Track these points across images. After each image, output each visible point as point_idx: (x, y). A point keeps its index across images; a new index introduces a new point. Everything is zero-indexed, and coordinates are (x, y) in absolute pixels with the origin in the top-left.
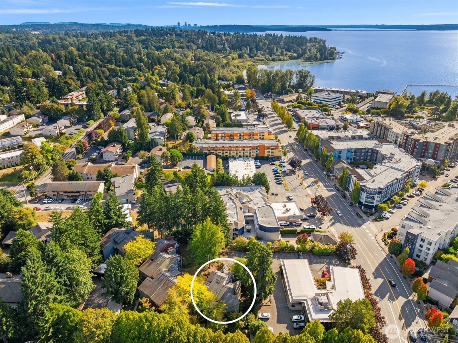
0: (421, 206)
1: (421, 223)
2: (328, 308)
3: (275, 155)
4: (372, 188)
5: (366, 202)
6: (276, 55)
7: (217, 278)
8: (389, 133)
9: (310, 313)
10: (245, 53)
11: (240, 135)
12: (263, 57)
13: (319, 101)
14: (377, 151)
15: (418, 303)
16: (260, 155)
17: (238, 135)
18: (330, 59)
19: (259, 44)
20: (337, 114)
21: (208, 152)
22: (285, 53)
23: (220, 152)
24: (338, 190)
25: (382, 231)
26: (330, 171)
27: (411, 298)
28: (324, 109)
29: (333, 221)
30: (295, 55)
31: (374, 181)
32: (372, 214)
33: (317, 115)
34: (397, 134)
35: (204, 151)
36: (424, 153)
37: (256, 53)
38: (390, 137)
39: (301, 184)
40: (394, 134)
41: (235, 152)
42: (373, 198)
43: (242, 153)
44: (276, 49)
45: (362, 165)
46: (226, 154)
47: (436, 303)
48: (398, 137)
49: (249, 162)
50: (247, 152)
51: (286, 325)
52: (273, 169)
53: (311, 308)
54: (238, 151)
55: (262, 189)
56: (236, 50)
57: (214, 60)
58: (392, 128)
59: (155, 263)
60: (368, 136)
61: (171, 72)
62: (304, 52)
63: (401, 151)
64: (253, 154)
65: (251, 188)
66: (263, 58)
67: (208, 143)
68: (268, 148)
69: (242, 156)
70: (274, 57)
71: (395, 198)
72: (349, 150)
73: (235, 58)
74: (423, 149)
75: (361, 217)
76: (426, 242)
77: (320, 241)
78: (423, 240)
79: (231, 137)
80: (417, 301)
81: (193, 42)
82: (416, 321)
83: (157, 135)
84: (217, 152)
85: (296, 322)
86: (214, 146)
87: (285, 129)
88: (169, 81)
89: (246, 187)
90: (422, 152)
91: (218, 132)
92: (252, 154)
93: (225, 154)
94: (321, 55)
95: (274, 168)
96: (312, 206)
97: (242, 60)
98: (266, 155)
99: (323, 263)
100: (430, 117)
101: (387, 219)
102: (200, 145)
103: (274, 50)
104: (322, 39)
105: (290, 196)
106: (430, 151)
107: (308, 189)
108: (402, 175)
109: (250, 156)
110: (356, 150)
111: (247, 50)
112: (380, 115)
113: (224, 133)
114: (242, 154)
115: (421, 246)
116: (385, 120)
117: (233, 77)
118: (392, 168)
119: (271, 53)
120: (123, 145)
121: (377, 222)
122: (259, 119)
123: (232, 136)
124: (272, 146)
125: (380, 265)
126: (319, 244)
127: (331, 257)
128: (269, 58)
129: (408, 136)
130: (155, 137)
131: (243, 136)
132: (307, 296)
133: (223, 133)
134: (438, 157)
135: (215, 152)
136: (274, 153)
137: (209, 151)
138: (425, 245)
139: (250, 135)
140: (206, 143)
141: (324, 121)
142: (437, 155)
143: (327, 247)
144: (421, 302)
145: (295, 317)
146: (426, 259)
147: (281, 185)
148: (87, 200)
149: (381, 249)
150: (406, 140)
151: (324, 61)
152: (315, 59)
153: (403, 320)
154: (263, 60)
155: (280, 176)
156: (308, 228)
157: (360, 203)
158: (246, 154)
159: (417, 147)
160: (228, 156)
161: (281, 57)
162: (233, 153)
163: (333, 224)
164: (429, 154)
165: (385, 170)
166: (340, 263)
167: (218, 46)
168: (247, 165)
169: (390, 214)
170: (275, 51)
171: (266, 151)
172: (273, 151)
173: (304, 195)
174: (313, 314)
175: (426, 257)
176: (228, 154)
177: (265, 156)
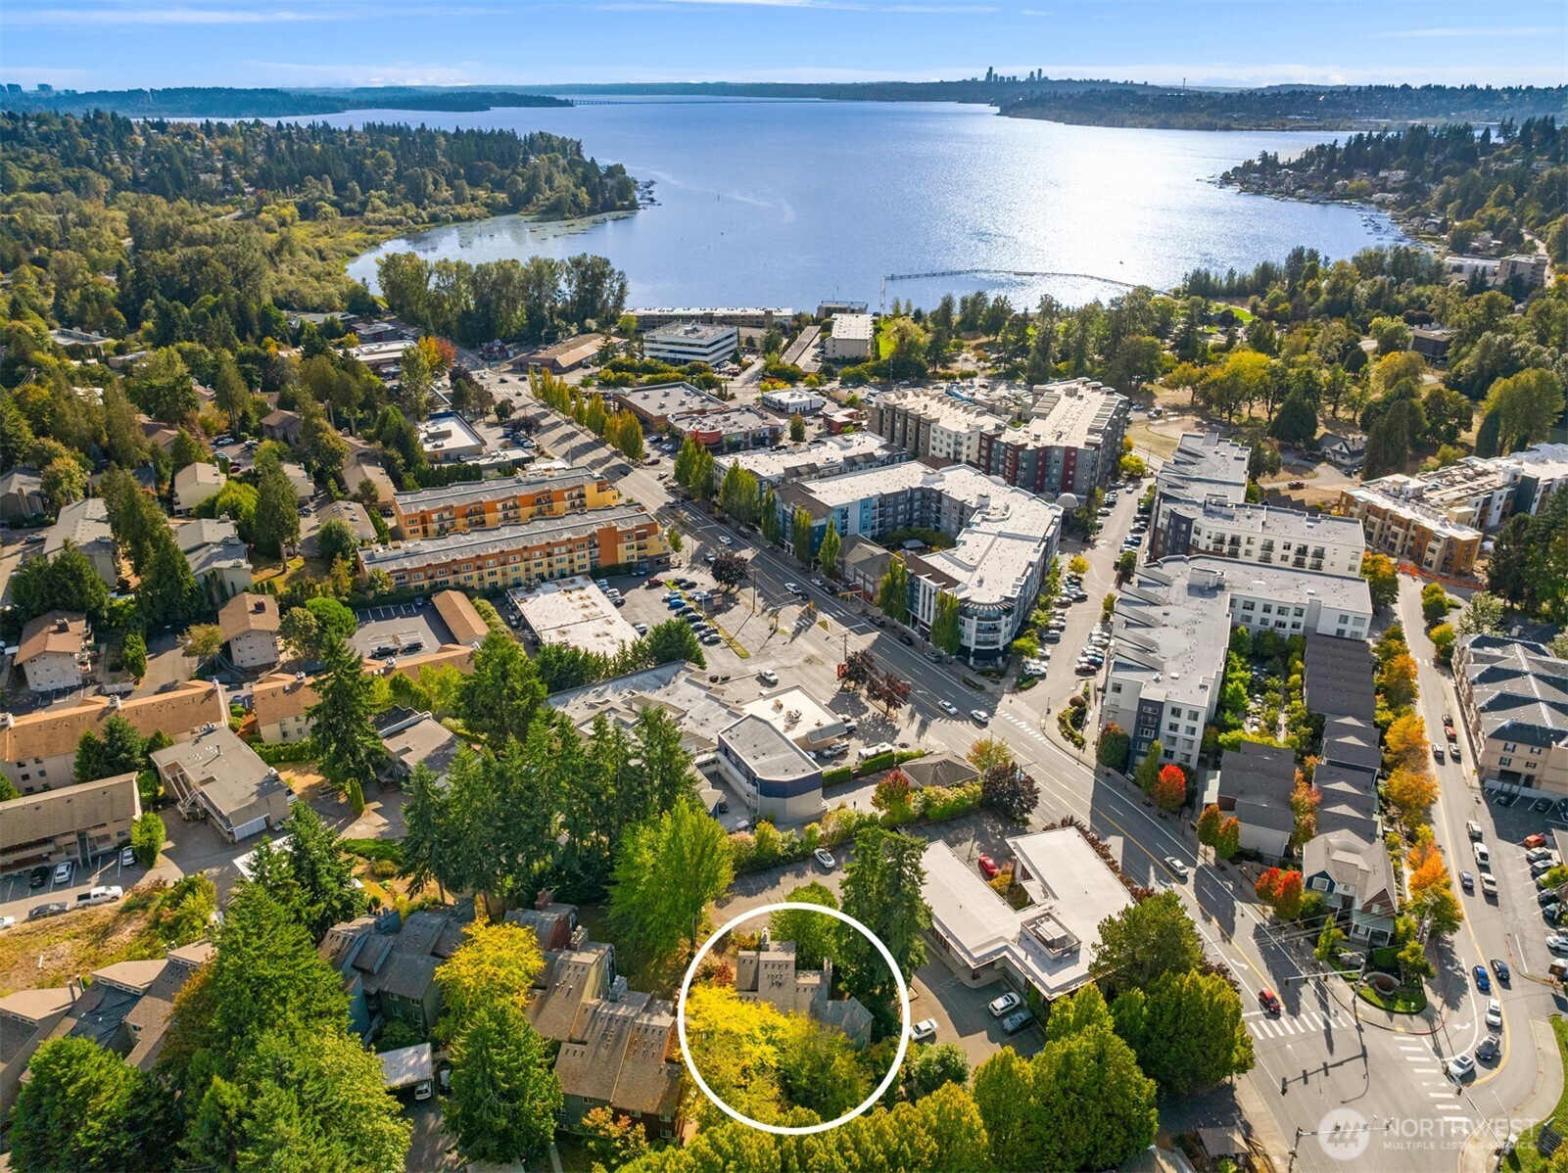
0: (1128, 624)
1: (1153, 669)
2: (1070, 950)
3: (649, 552)
4: (987, 601)
5: (977, 643)
6: (437, 203)
7: (769, 971)
8: (932, 434)
9: (1036, 978)
10: (321, 199)
11: (505, 507)
12: (392, 210)
13: (672, 355)
14: (939, 493)
15: (1220, 867)
16: (603, 562)
17: (499, 506)
18: (622, 208)
19: (362, 163)
20: (744, 390)
21: (426, 583)
22: (468, 192)
23: (470, 578)
24: (882, 625)
25: (1049, 712)
26: (834, 573)
27: (1200, 862)
28: (702, 379)
29: (918, 717)
30: (502, 197)
31: (981, 582)
32: (1002, 674)
33: (695, 403)
34: (957, 434)
35: (413, 585)
36: (1043, 477)
37: (360, 197)
38: (937, 444)
39: (774, 630)
40: (949, 436)
41: (522, 565)
42: (996, 630)
43: (545, 565)
44: (430, 179)
45: (911, 538)
46: (493, 579)
47: (1255, 856)
48: (961, 444)
49: (583, 594)
50: (561, 561)
51: (985, 1033)
52: (665, 601)
53: (1029, 962)
54: (532, 563)
55: (691, 671)
56: (284, 191)
57: (234, 237)
58: (937, 420)
59: (557, 993)
60: (886, 453)
61: (76, 295)
62: (533, 188)
63: (997, 484)
64: (582, 562)
65: (656, 676)
66: (395, 213)
67: (417, 554)
68: (628, 533)
69: (546, 575)
70: (436, 209)
71: (1038, 617)
72: (865, 504)
73: (289, 220)
74: (1038, 468)
75: (981, 688)
76: (1185, 714)
77: (936, 781)
78: (1176, 712)
79: (476, 518)
80: (1218, 865)
81: (87, 162)
82: (1238, 912)
83: (218, 557)
84: (461, 578)
85: (1008, 1012)
86: (444, 559)
87: (616, 461)
88: (95, 335)
89: (640, 677)
90: (1037, 477)
91: (423, 508)
92: (578, 563)
93: (488, 580)
94: (592, 194)
95: (667, 595)
96: (842, 689)
97: (323, 227)
98: (622, 559)
99: (967, 840)
100: (989, 372)
101: (1043, 676)
102: (393, 566)
103: (426, 185)
104: (568, 138)
105: (769, 672)
106: (1055, 471)
107: (799, 640)
108: (1036, 551)
109: (573, 573)
110: (884, 500)
111: (326, 187)
112: (866, 382)
113: (449, 508)
114: (545, 570)
115: (1173, 727)
116: (905, 396)
117: (331, 296)
118: (1000, 534)
119: (418, 196)
120: (93, 618)
121: (1025, 693)
122: (513, 441)
123: (477, 513)
124: (638, 528)
125: (1095, 800)
126: (941, 790)
127: (974, 817)
128: (419, 215)
129: (991, 439)
130: (215, 565)
131: (516, 507)
132: (1001, 938)
133: (446, 509)
134: (1077, 485)
135: (451, 579)
136: (645, 547)
137: (431, 578)
138: (1183, 722)
139: (539, 501)
140: (408, 554)
141: (727, 419)
142: (1072, 478)
143: (961, 792)
144: (1225, 863)
145: (1000, 1003)
146: (1188, 756)
147: (718, 646)
148: (95, 859)
149: (1075, 763)
150: (990, 449)
151: (605, 215)
152: (574, 209)
153: (1214, 919)
154: (400, 222)
155: (699, 619)
156: (875, 756)
157: (964, 651)
158: (557, 567)
159: (1024, 465)
160: (500, 584)
161: (460, 210)
162: (516, 570)
163: (924, 726)
164: (1054, 480)
165: (991, 546)
166: (1005, 827)
167: (202, 177)
168: (581, 603)
169: (1045, 663)
170: (431, 187)
171: (621, 548)
172: (642, 542)
173: (800, 660)
174: (1044, 976)
175: (1188, 752)
176: (499, 579)
177: (620, 561)
